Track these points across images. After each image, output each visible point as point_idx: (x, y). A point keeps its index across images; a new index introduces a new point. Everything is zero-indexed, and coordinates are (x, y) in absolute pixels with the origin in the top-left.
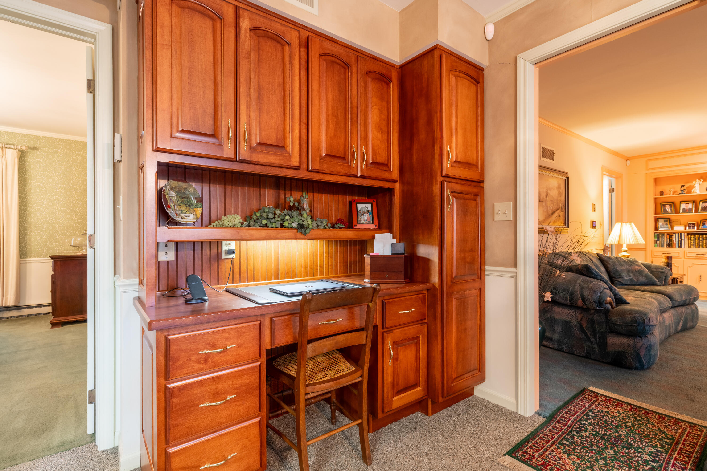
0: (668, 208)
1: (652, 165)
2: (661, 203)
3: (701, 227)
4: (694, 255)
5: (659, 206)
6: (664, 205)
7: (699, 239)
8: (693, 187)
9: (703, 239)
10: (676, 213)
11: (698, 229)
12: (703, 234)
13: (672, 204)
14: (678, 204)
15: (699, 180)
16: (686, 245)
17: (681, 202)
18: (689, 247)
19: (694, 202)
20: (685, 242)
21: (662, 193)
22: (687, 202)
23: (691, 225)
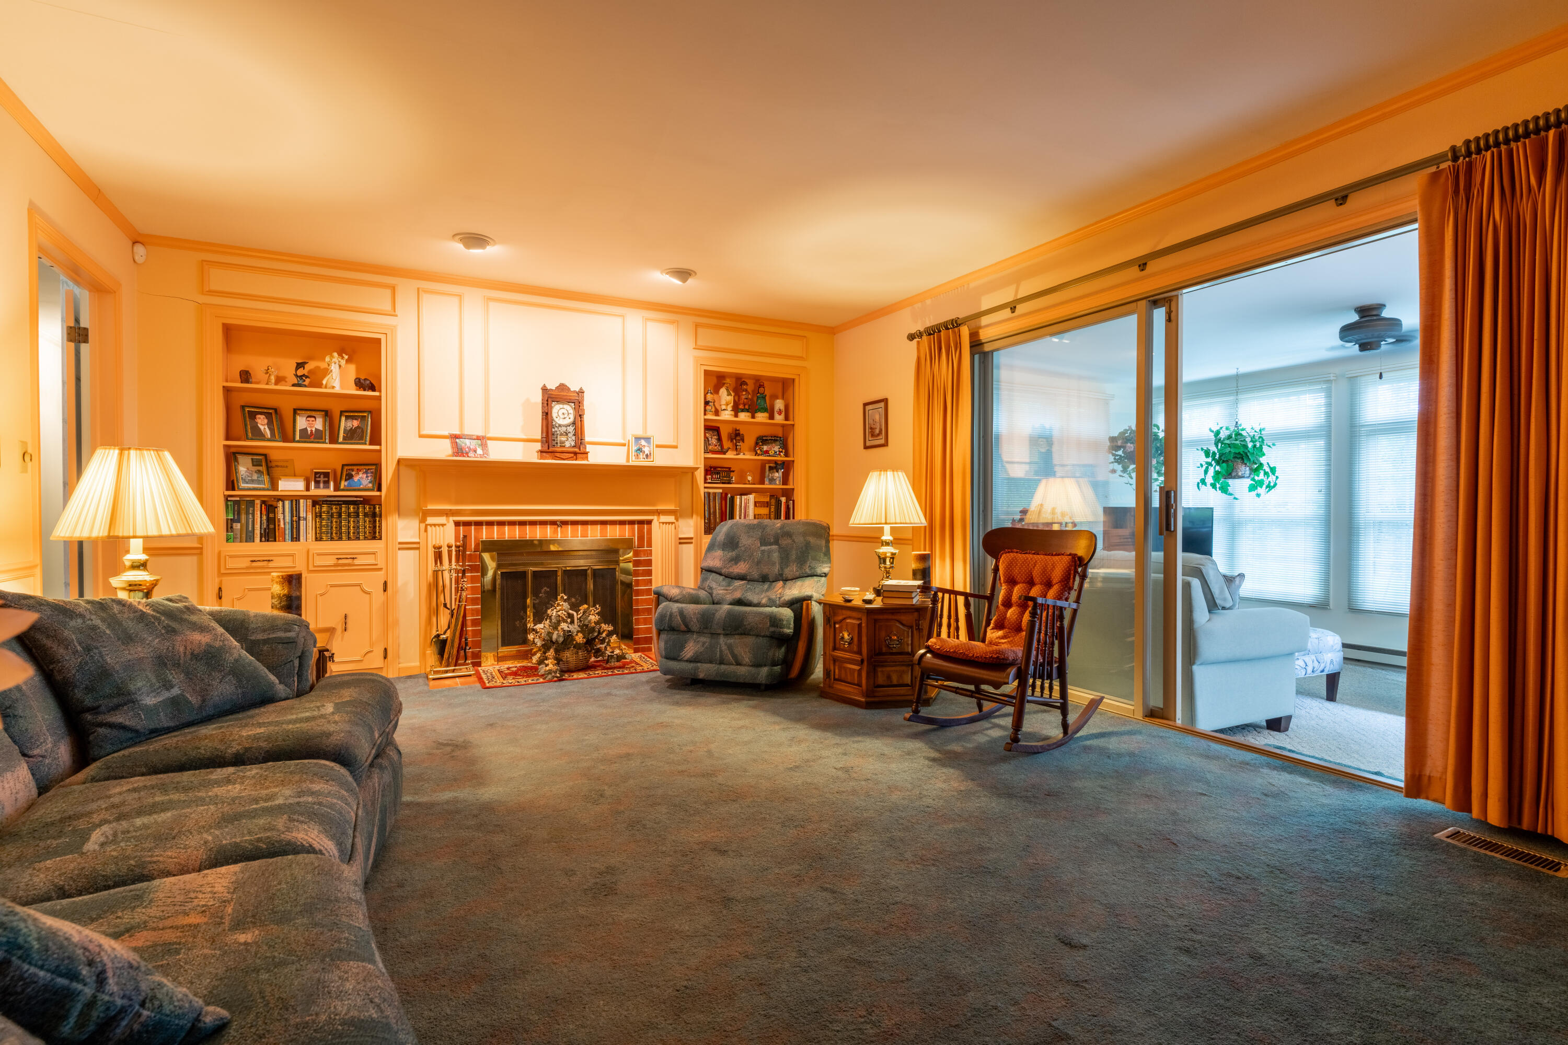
0: (262, 423)
1: (220, 279)
2: (243, 407)
3: (343, 484)
4: (331, 561)
5: (237, 415)
6: (253, 416)
7: (340, 515)
8: (326, 372)
9: (349, 515)
10: (284, 441)
11: (337, 488)
12: (348, 503)
13: (273, 414)
14: (287, 414)
15: (340, 355)
16: (311, 535)
17: (295, 411)
18: (316, 539)
19: (327, 414)
20: (308, 526)
21: (245, 376)
22: (311, 412)
23: (321, 478)
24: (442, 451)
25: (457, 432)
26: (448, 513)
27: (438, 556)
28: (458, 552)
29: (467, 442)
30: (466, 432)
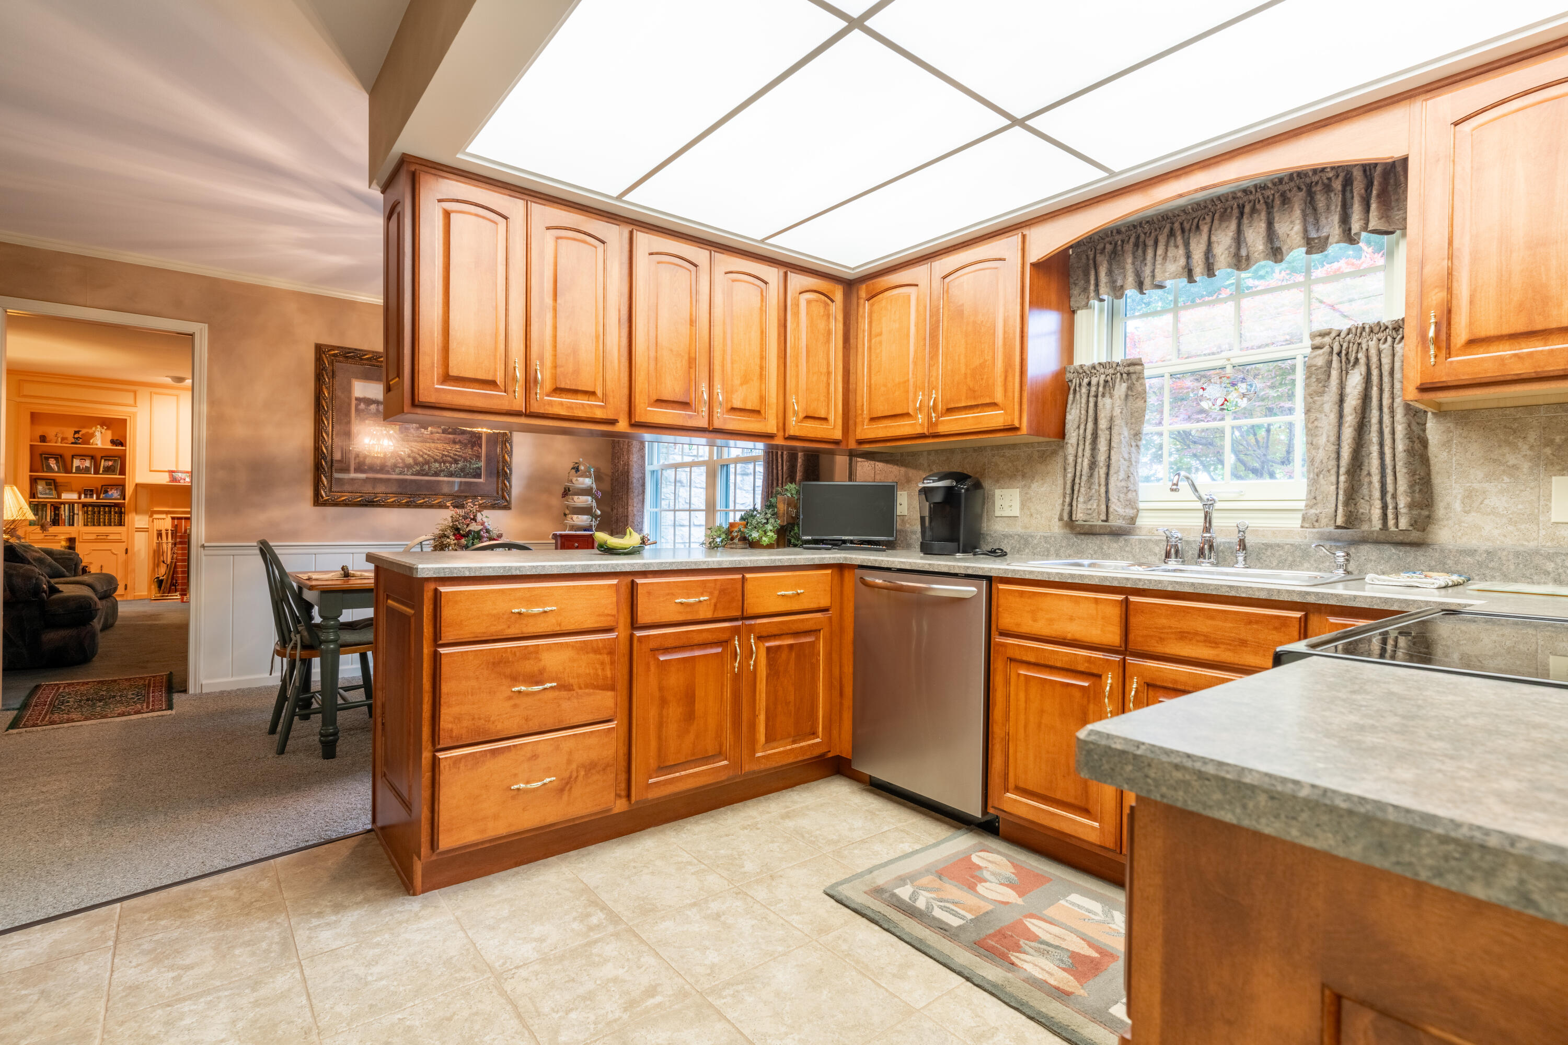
0: (52, 463)
1: (29, 389)
2: (41, 455)
3: (102, 496)
4: (94, 537)
5: (38, 458)
6: (47, 459)
7: (99, 512)
8: (92, 435)
9: (105, 513)
10: (66, 473)
11: (98, 498)
12: (104, 506)
13: (59, 457)
14: (68, 459)
15: (102, 426)
16: (81, 522)
17: (73, 457)
18: (85, 525)
19: (92, 458)
20: (79, 518)
21: (43, 439)
22: (82, 456)
23: (88, 492)
24: (164, 479)
25: (174, 469)
26: (167, 513)
27: (159, 534)
28: (172, 534)
29: (180, 475)
30: (180, 469)
